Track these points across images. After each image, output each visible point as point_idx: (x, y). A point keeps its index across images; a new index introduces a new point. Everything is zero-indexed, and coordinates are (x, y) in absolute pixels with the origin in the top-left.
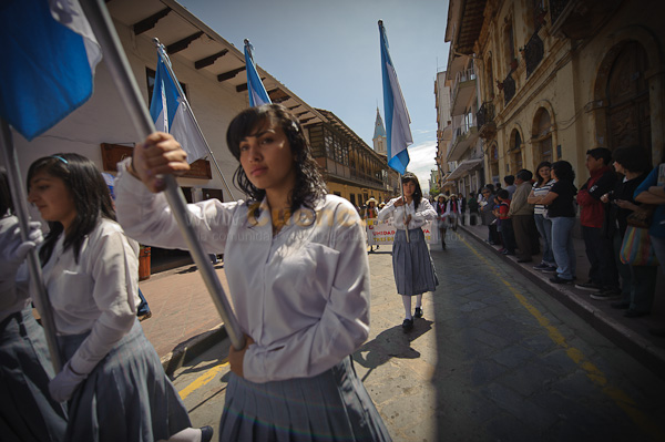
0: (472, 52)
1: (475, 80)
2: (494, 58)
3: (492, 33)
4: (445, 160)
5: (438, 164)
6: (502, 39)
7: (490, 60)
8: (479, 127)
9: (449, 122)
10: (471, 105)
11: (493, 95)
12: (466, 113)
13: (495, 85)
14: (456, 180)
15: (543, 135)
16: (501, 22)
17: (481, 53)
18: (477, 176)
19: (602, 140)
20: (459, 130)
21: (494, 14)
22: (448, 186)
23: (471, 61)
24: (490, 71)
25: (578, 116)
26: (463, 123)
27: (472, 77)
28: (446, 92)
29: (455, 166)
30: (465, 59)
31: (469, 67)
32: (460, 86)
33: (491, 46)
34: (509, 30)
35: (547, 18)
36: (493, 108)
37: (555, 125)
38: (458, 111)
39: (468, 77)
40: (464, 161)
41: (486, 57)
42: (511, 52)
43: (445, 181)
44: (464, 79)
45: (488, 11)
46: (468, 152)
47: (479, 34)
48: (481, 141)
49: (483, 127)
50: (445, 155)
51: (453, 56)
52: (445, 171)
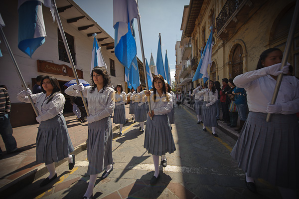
0: (190, 36)
1: (191, 47)
2: (199, 40)
3: (198, 31)
4: (178, 78)
5: (176, 79)
6: (201, 34)
7: (197, 41)
8: (192, 66)
9: (181, 62)
10: (189, 57)
11: (197, 54)
12: (187, 60)
13: (198, 51)
14: (183, 86)
15: (213, 72)
16: (201, 28)
17: (194, 37)
18: (191, 85)
19: (231, 75)
20: (185, 66)
21: (199, 24)
22: (179, 88)
23: (190, 40)
24: (197, 45)
25: (224, 66)
26: (186, 63)
27: (190, 46)
28: (180, 50)
29: (182, 80)
30: (188, 39)
31: (189, 42)
32: (186, 49)
33: (197, 35)
34: (204, 31)
35: (216, 31)
36: (197, 59)
37: (217, 68)
38: (184, 58)
39: (189, 46)
40: (186, 79)
41: (196, 39)
42: (204, 39)
43: (178, 86)
44: (187, 46)
45: (197, 22)
46: (188, 75)
47: (193, 30)
48: (192, 71)
49: (193, 66)
50: (179, 76)
51: (183, 37)
52: (178, 82)
